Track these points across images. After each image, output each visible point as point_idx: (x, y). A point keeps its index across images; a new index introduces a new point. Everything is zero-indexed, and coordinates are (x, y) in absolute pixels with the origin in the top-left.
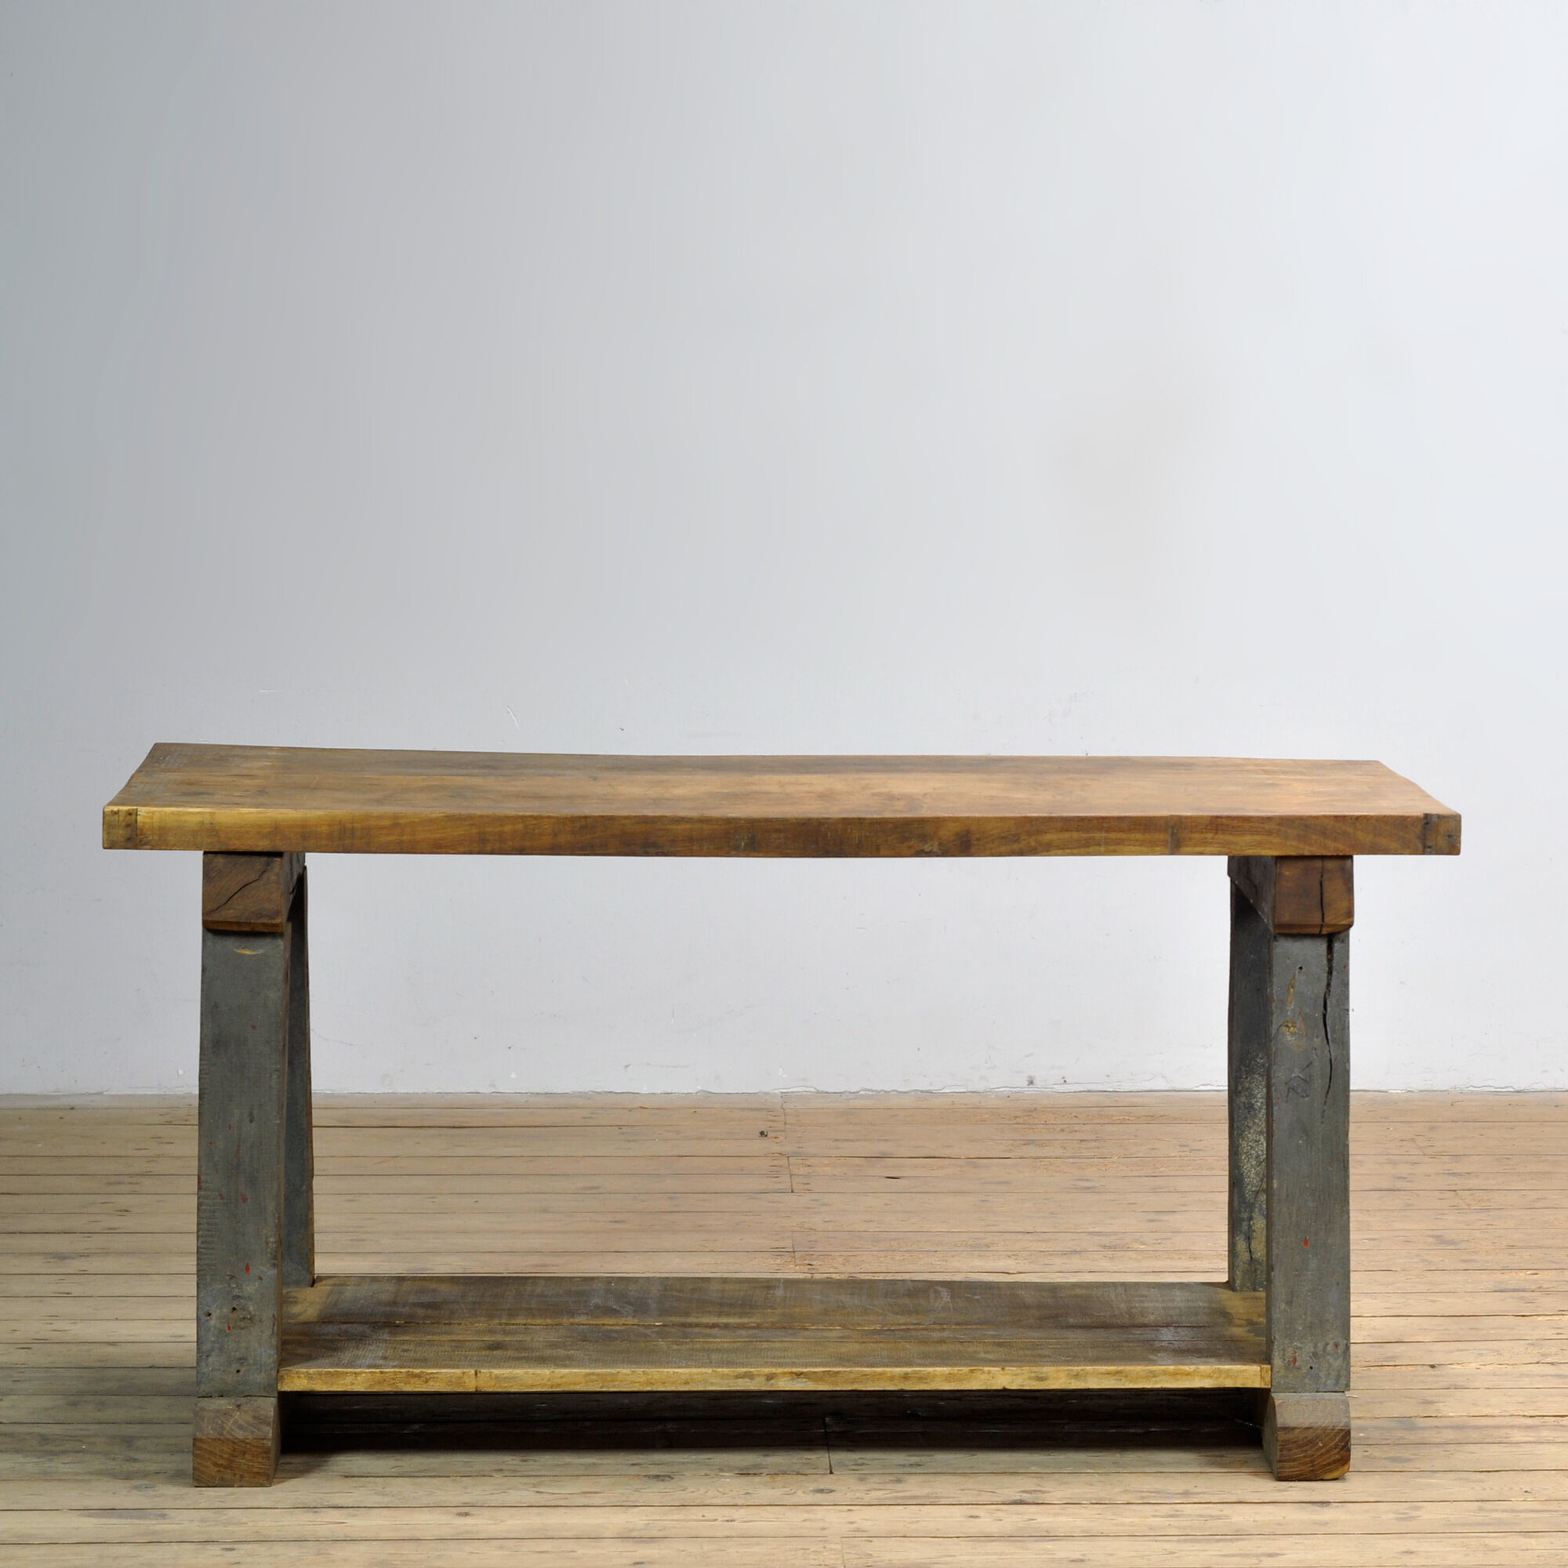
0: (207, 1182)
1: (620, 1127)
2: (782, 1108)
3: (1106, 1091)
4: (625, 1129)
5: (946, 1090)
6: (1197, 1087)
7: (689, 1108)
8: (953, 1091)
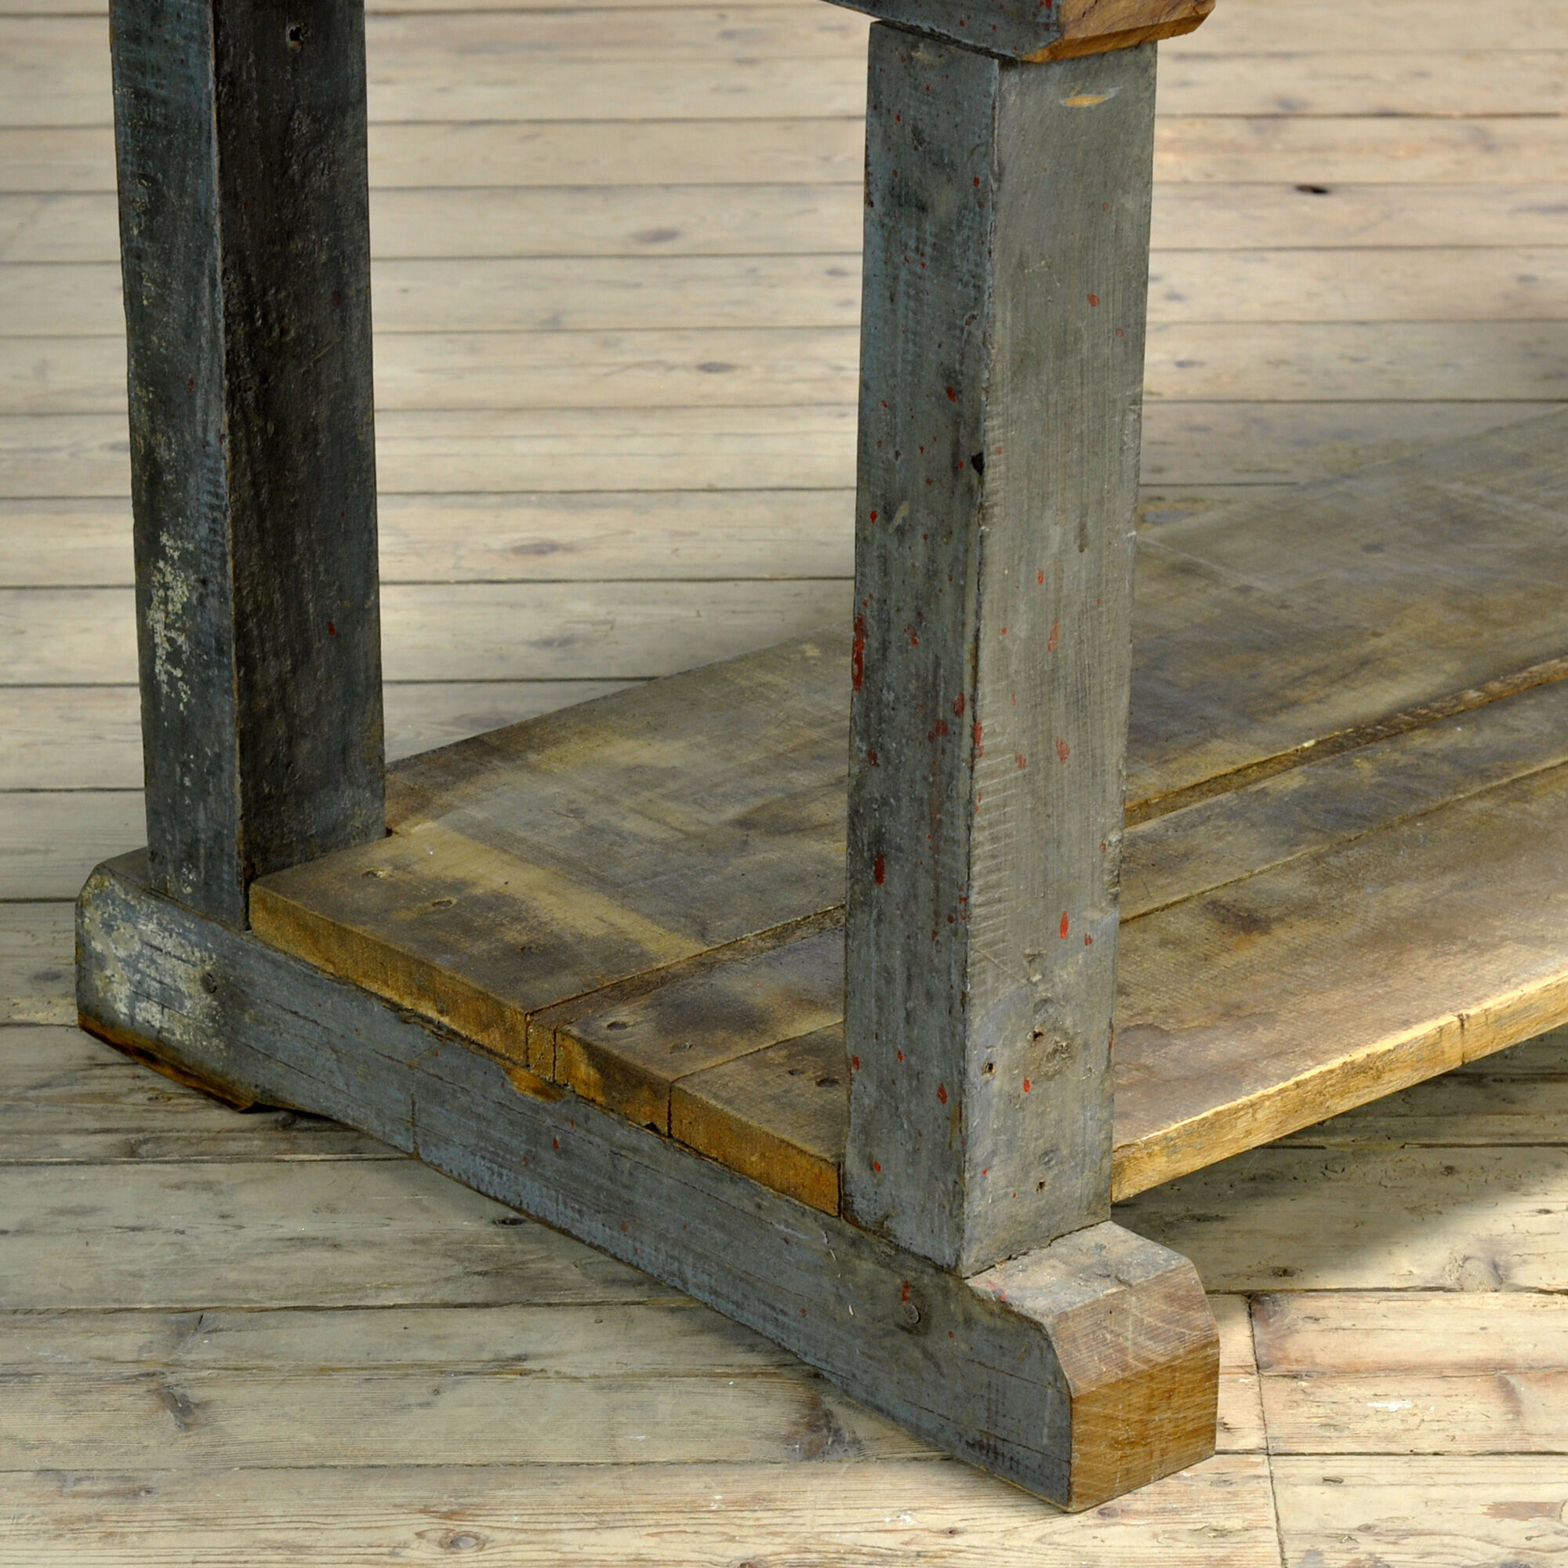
0: (993, 734)
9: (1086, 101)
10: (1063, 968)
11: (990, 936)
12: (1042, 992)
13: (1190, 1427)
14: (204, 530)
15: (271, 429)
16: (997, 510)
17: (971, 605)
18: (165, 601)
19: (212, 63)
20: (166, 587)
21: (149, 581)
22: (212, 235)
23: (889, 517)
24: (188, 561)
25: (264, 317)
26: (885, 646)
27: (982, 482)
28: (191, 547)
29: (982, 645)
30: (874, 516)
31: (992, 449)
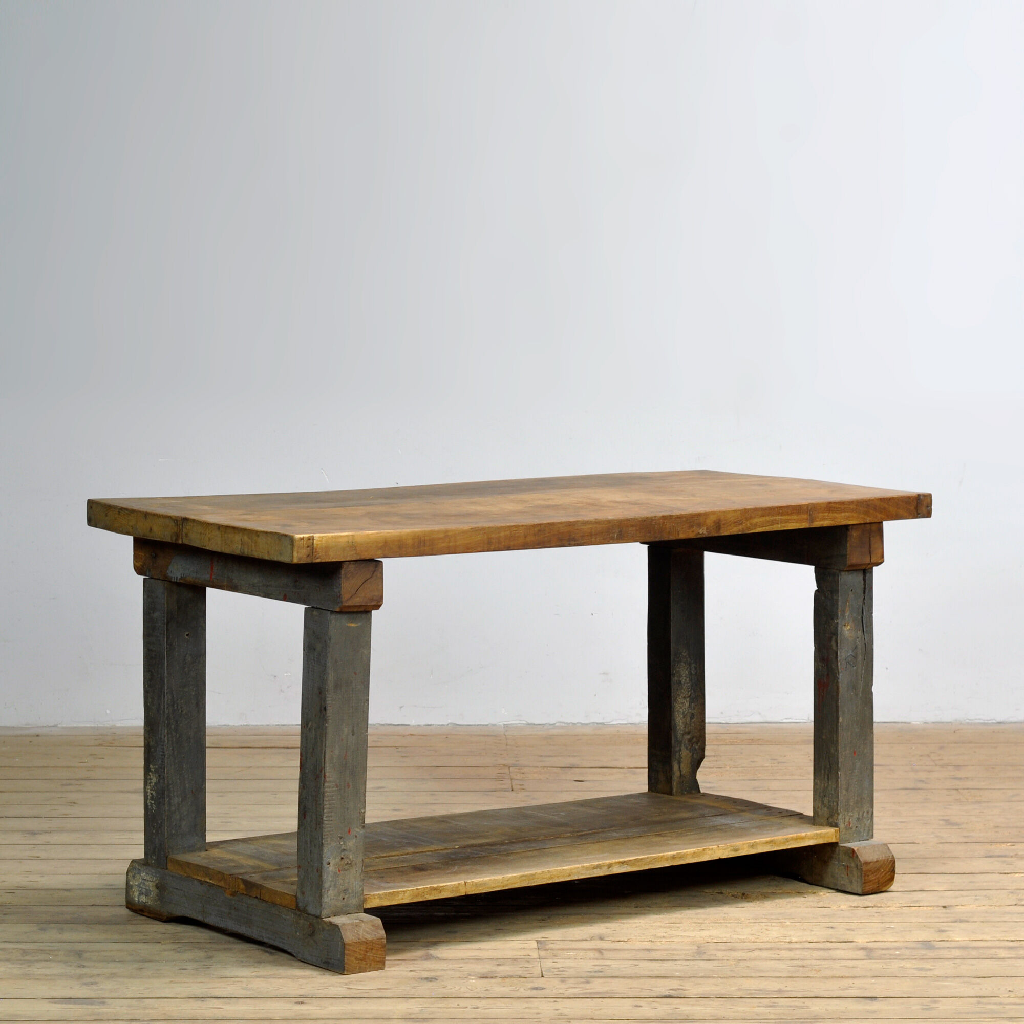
0: (329, 777)
1: (397, 747)
2: (504, 735)
3: (720, 723)
4: (400, 749)
5: (614, 723)
6: (782, 720)
7: (444, 735)
8: (618, 723)
9: (353, 625)
10: (349, 842)
11: (329, 829)
12: (343, 847)
13: (378, 959)
14: (160, 762)
15: (178, 736)
16: (330, 721)
17: (324, 745)
18: (151, 783)
19: (166, 639)
20: (151, 779)
21: (147, 778)
22: (164, 684)
23: (307, 725)
24: (156, 771)
25: (177, 707)
26: (306, 758)
27: (326, 713)
28: (157, 767)
29: (326, 754)
30: (304, 727)
31: (329, 705)
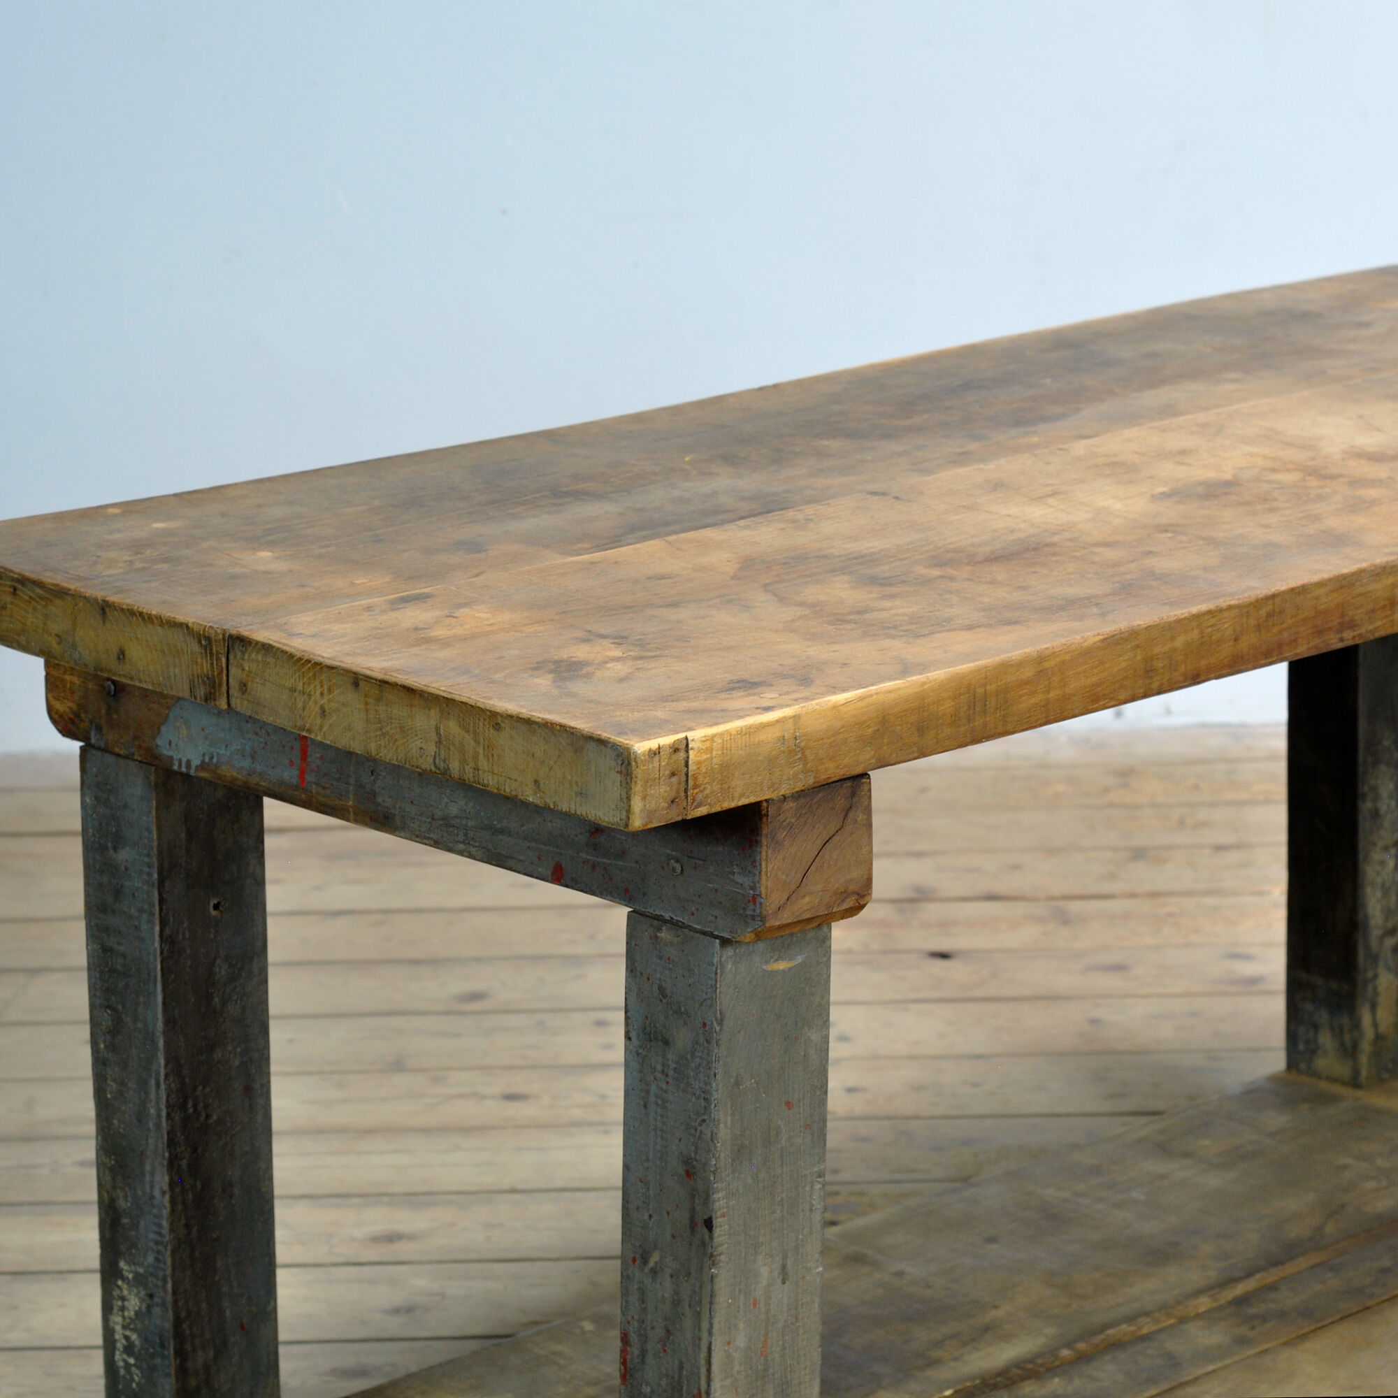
9: (782, 966)
14: (150, 1259)
15: (199, 1185)
16: (723, 1257)
17: (705, 1326)
18: (123, 1309)
19: (157, 929)
20: (123, 1299)
21: (111, 1295)
22: (157, 1049)
23: (645, 1261)
24: (139, 1281)
25: (195, 1106)
26: (643, 1353)
27: (711, 1238)
28: (141, 1271)
29: (714, 1354)
30: (634, 1260)
31: (719, 1214)
